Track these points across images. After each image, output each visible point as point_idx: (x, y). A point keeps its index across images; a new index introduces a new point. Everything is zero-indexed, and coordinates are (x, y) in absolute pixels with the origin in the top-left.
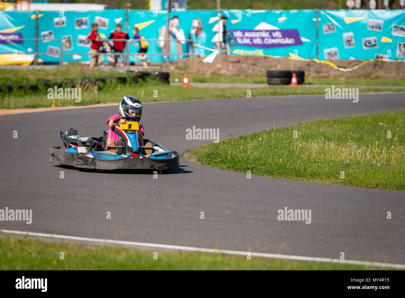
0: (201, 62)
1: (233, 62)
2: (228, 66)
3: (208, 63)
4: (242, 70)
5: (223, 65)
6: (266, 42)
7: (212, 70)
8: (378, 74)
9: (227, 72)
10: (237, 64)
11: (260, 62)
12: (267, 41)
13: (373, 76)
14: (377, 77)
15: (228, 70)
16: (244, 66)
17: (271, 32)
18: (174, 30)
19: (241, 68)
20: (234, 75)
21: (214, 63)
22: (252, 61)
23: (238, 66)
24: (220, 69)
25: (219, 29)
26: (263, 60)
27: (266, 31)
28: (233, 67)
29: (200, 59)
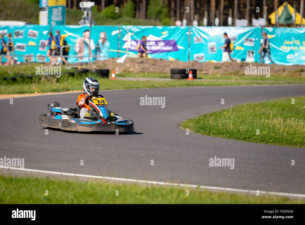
0: (115, 62)
1: (138, 63)
2: (134, 65)
3: (120, 63)
4: (145, 69)
5: (131, 65)
7: (123, 68)
9: (135, 70)
10: (141, 64)
11: (158, 63)
12: (153, 48)
13: (240, 74)
15: (135, 68)
16: (146, 65)
17: (156, 42)
18: (87, 40)
19: (145, 67)
20: (139, 72)
21: (125, 63)
22: (152, 63)
23: (142, 65)
24: (129, 68)
25: (128, 39)
26: (160, 61)
28: (139, 66)
29: (114, 60)
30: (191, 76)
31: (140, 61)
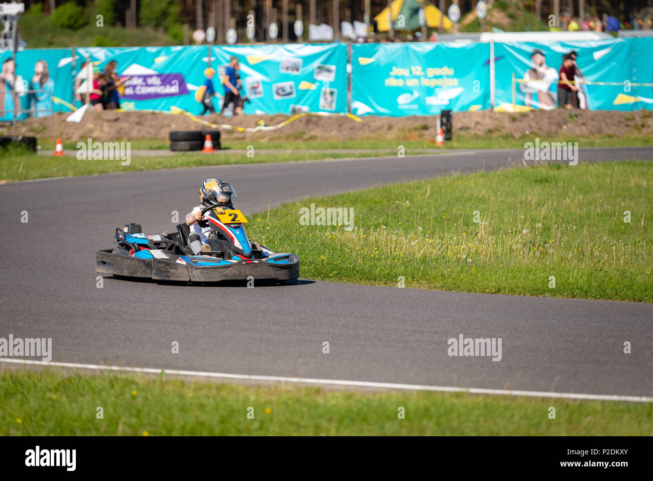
0: (64, 121)
1: (109, 121)
2: (102, 126)
3: (74, 123)
4: (123, 132)
5: (96, 125)
6: (138, 93)
7: (80, 132)
8: (312, 133)
9: (102, 134)
10: (115, 123)
11: (146, 120)
12: (140, 90)
13: (305, 137)
14: (311, 138)
15: (102, 131)
16: (125, 125)
17: (145, 78)
18: (9, 78)
19: (121, 129)
21: (82, 123)
22: (137, 120)
23: (117, 125)
24: (92, 131)
25: (88, 75)
26: (151, 117)
27: (139, 76)
28: (110, 127)
29: (63, 117)
30: (208, 144)
31: (114, 118)
